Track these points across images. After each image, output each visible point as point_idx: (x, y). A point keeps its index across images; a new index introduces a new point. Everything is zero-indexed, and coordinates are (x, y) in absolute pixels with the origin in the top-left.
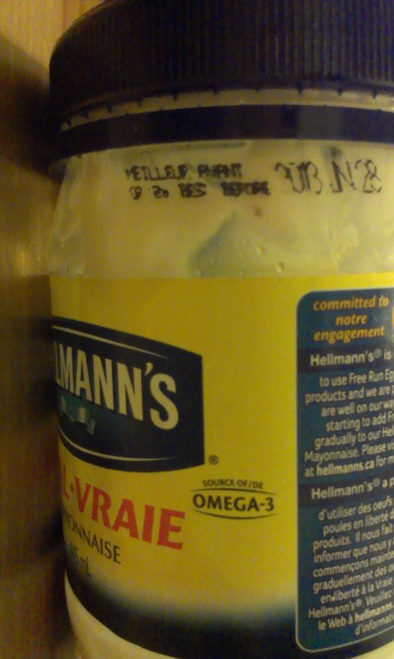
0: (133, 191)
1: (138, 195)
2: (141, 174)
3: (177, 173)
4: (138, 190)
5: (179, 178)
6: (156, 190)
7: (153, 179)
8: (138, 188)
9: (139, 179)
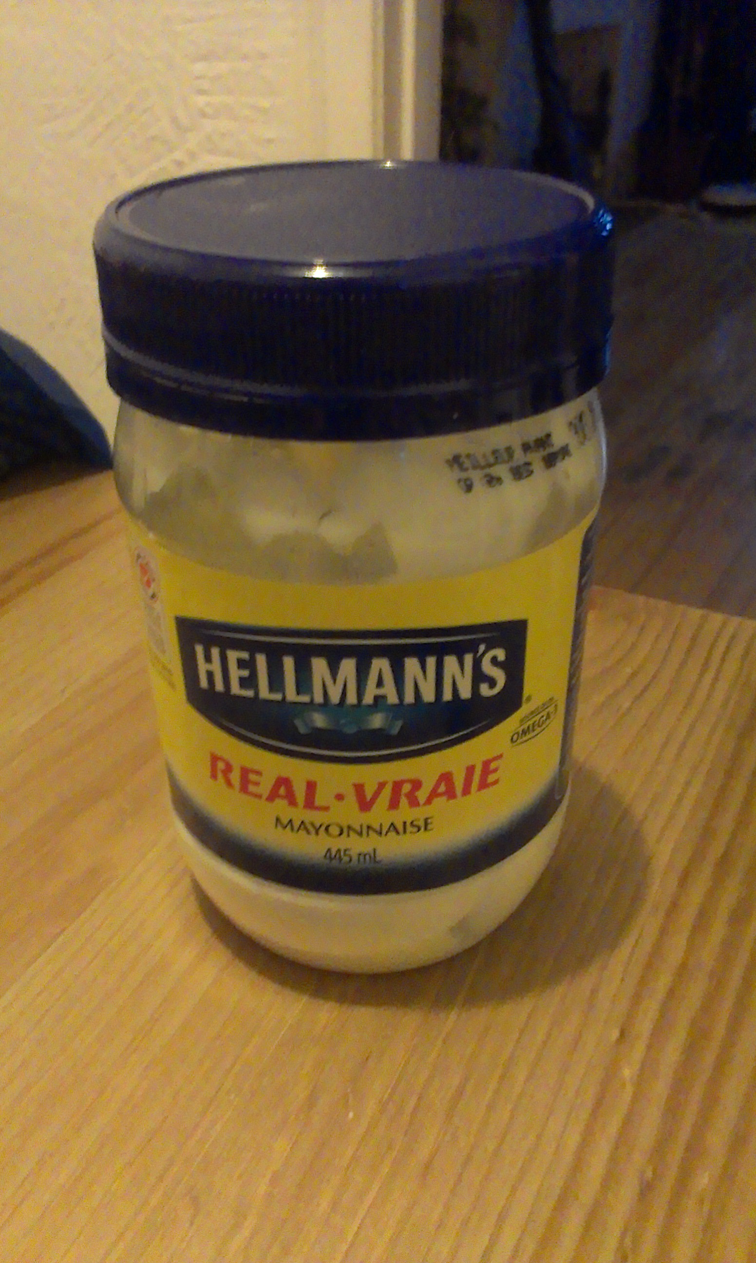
0: (462, 483)
1: (469, 488)
2: (467, 463)
3: (505, 456)
4: (468, 483)
5: (508, 462)
6: (488, 479)
7: (482, 468)
8: (466, 480)
9: (466, 470)
